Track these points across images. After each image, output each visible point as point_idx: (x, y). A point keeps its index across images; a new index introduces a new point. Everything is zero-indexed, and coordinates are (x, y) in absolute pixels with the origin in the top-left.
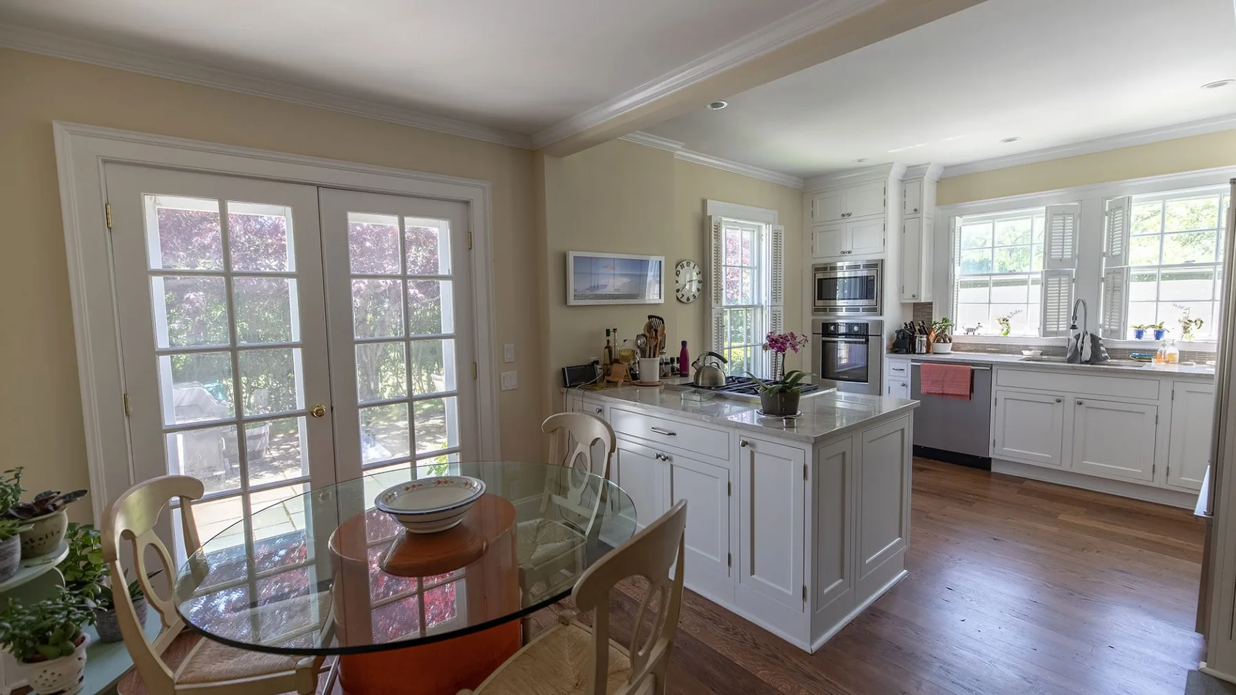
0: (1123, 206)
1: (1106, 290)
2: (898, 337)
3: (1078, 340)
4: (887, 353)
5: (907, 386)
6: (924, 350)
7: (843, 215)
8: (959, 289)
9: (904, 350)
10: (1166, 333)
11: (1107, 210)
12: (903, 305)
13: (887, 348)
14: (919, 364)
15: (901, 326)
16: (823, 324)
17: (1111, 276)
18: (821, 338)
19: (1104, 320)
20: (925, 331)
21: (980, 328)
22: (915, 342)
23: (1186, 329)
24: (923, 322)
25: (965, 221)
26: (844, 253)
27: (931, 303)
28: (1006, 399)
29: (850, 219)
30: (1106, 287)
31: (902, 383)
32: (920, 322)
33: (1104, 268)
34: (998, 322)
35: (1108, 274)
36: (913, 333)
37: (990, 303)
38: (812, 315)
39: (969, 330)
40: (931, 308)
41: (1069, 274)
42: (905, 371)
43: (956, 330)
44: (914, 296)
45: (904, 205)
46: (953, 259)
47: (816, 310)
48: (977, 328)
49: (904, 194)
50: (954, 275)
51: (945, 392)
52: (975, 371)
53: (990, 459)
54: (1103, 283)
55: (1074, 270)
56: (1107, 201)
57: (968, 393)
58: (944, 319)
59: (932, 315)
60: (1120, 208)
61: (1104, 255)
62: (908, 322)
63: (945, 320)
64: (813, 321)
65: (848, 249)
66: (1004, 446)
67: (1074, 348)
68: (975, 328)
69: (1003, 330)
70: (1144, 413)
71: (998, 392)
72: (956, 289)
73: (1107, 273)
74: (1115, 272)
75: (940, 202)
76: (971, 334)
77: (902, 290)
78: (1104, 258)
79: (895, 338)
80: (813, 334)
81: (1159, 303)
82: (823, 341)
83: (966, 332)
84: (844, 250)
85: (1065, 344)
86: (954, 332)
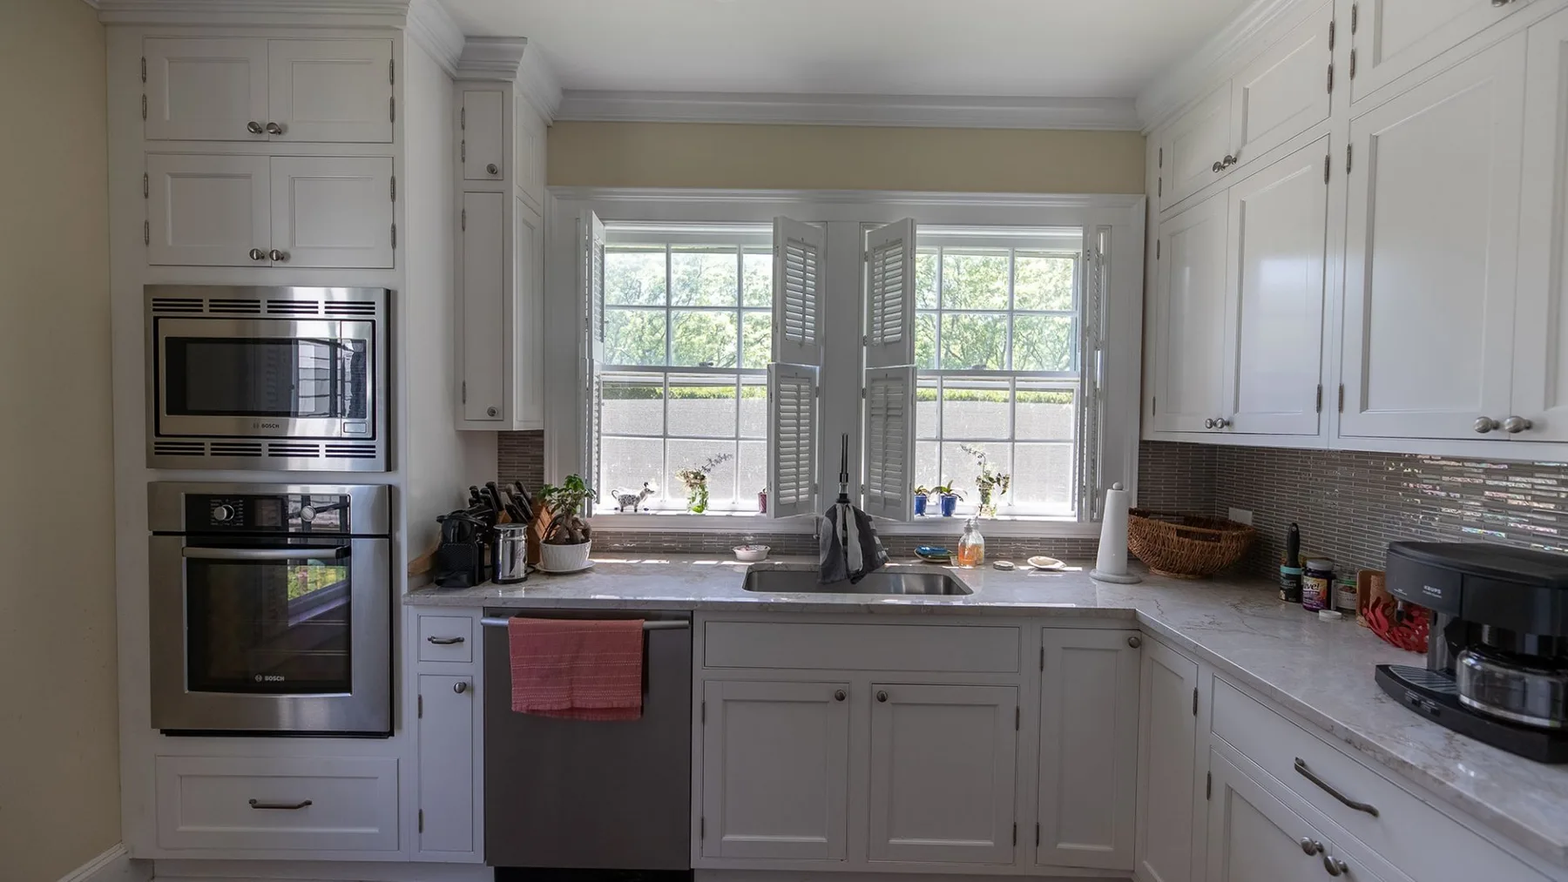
0: (901, 242)
1: (870, 416)
2: (445, 538)
3: (834, 522)
4: (412, 590)
5: (472, 690)
6: (521, 567)
7: (255, 128)
8: (603, 401)
9: (464, 577)
10: (958, 502)
11: (866, 250)
12: (468, 438)
13: (410, 575)
14: (504, 622)
15: (461, 498)
16: (188, 497)
17: (880, 386)
18: (180, 552)
19: (868, 478)
20: (523, 513)
21: (649, 496)
22: (498, 544)
23: (985, 497)
24: (518, 485)
25: (611, 237)
26: (261, 257)
27: (540, 434)
28: (725, 701)
29: (275, 146)
30: (870, 409)
31: (456, 681)
32: (512, 487)
33: (865, 369)
34: (683, 480)
35: (874, 380)
36: (493, 520)
37: (665, 436)
38: (150, 465)
39: (627, 500)
40: (541, 445)
41: (809, 377)
42: (467, 642)
43: (598, 502)
44: (492, 412)
45: (459, 152)
46: (589, 321)
47: (163, 449)
48: (642, 495)
49: (459, 120)
50: (592, 361)
51: (578, 704)
52: (652, 633)
53: (693, 870)
54: (864, 400)
55: (818, 368)
56: (867, 231)
57: (637, 700)
58: (570, 480)
59: (542, 463)
60: (898, 242)
61: (865, 341)
62: (481, 486)
63: (574, 482)
64: (152, 487)
65: (281, 245)
66: (723, 834)
67: (829, 541)
68: (637, 494)
69: (694, 499)
70: (995, 706)
71: (708, 685)
72: (595, 401)
73: (872, 380)
74: (887, 377)
75: (554, 177)
76: (629, 509)
77: (460, 393)
78: (865, 348)
79: (439, 538)
80: (155, 533)
81: (943, 443)
82: (189, 560)
83: (619, 506)
84: (264, 246)
85: (811, 530)
86: (594, 505)
